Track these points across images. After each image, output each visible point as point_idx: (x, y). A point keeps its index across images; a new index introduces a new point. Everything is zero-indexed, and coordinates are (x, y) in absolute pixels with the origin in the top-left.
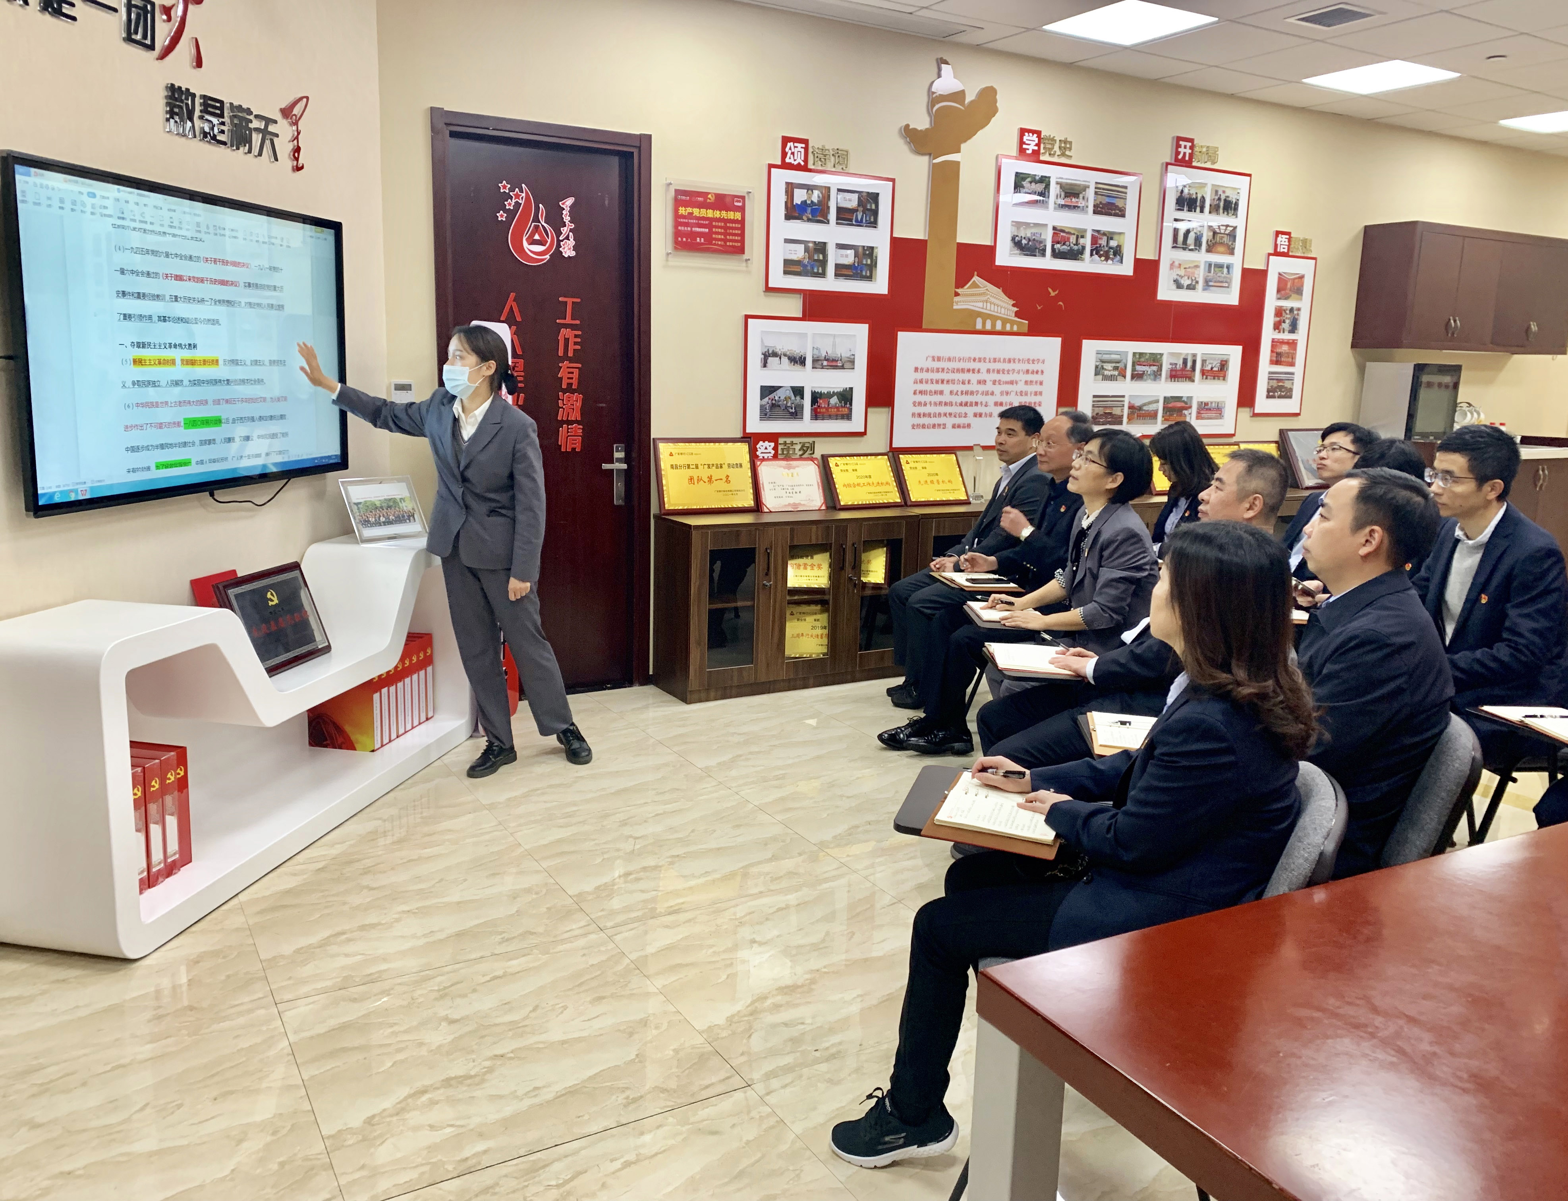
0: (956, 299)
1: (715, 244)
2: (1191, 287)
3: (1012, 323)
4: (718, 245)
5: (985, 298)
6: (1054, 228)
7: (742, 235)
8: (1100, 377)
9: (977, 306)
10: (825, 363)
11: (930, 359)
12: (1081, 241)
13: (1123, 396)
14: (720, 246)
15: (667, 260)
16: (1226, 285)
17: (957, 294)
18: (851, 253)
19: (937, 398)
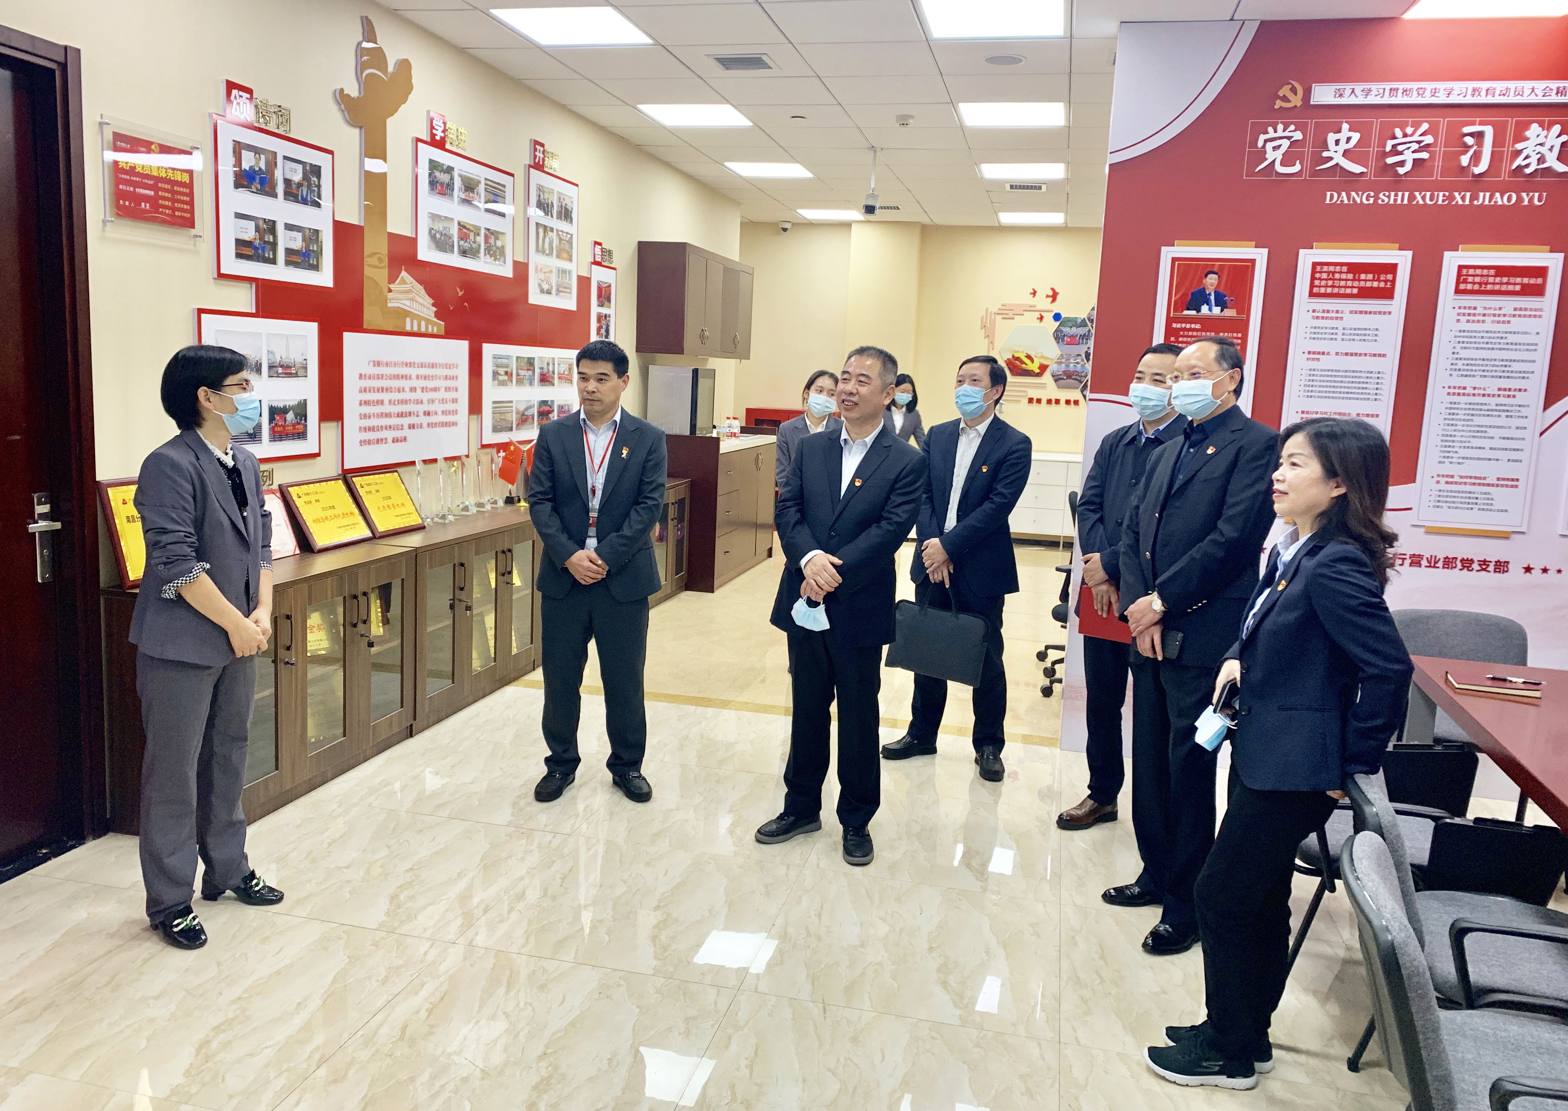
0: (390, 295)
1: (162, 213)
2: (549, 292)
3: (434, 324)
4: (165, 214)
5: (411, 296)
6: (459, 224)
7: (191, 203)
8: (496, 382)
9: (405, 304)
10: (280, 370)
11: (372, 364)
12: (478, 238)
13: (511, 402)
14: (168, 215)
15: (104, 231)
16: (568, 290)
17: (390, 291)
18: (299, 236)
19: (378, 409)
